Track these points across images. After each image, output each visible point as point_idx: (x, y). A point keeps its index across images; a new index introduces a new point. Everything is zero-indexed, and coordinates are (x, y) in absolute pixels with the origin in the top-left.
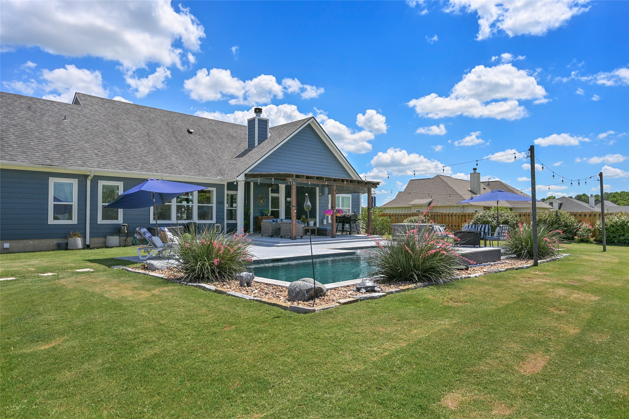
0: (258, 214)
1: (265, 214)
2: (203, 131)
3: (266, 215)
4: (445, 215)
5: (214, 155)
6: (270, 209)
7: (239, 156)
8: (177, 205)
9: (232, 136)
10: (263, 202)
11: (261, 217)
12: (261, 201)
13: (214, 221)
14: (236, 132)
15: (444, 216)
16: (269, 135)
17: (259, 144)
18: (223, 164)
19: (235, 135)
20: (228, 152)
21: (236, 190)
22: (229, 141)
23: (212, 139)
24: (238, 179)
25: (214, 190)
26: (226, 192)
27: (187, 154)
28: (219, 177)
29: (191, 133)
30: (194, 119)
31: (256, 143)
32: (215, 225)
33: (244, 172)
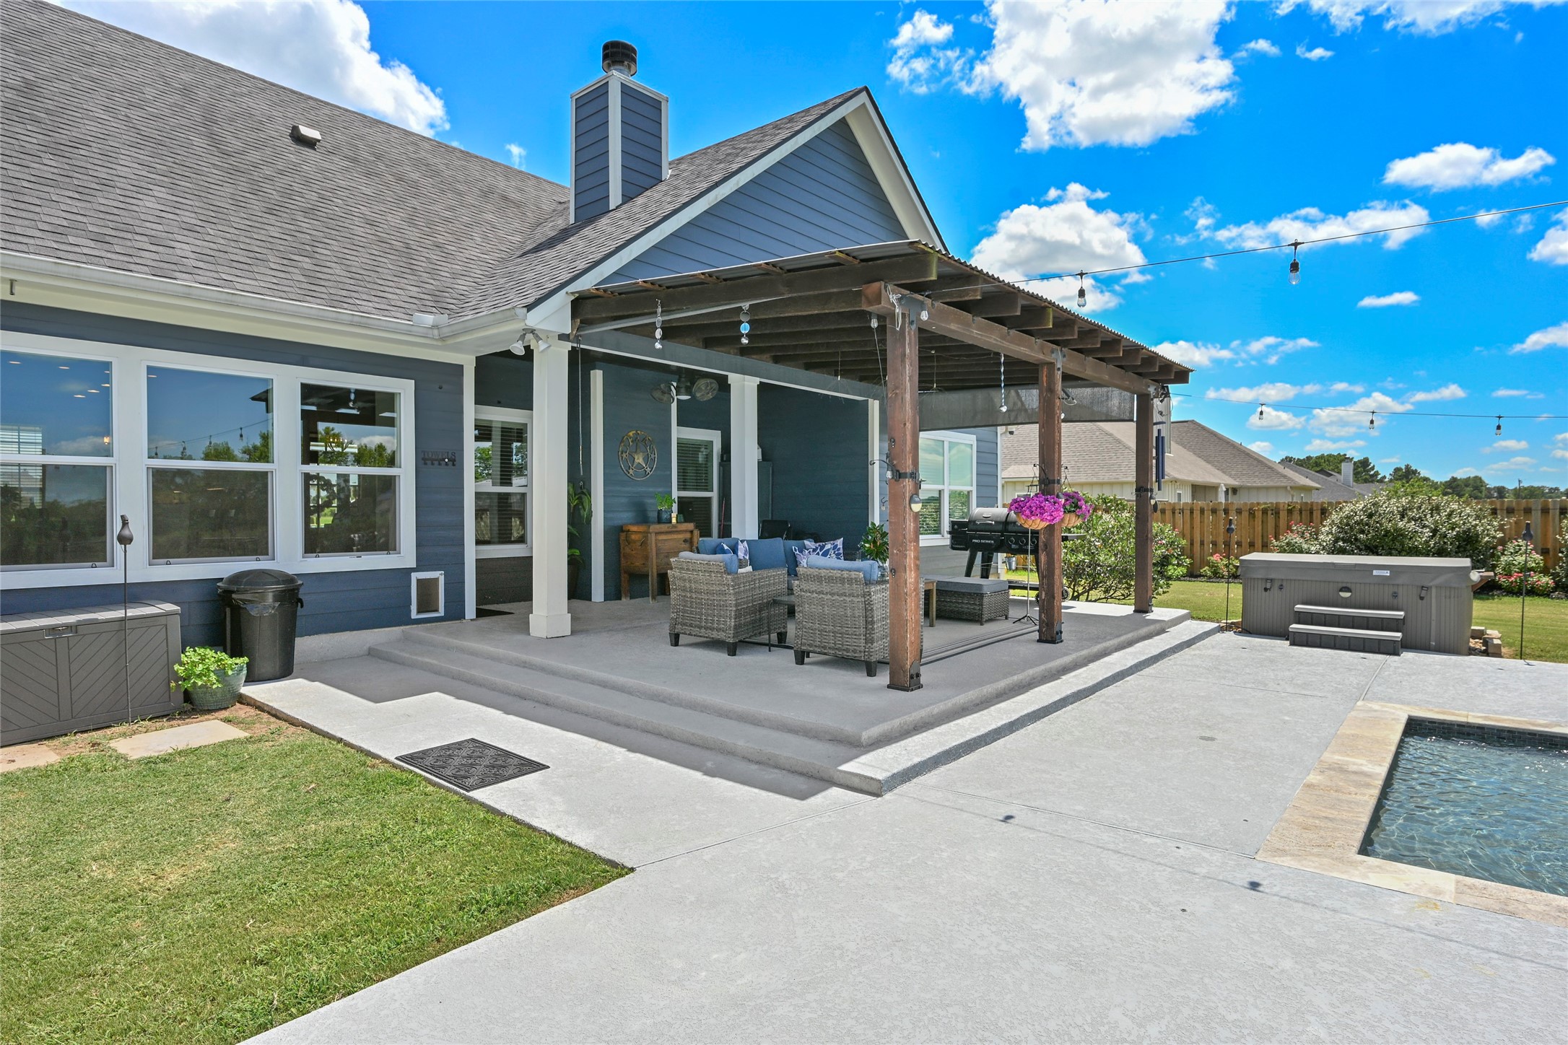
0: (625, 517)
1: (653, 515)
2: (374, 154)
3: (660, 521)
5: (412, 234)
6: (675, 494)
7: (537, 249)
8: (152, 472)
9: (505, 198)
10: (646, 459)
11: (642, 528)
12: (639, 459)
13: (405, 555)
14: (521, 190)
16: (667, 173)
17: (627, 198)
18: (455, 276)
19: (514, 195)
20: (485, 238)
21: (525, 402)
22: (490, 207)
23: (415, 185)
24: (534, 319)
25: (404, 390)
26: (470, 412)
27: (257, 206)
28: (429, 319)
29: (310, 143)
30: (337, 113)
31: (615, 197)
32: (415, 576)
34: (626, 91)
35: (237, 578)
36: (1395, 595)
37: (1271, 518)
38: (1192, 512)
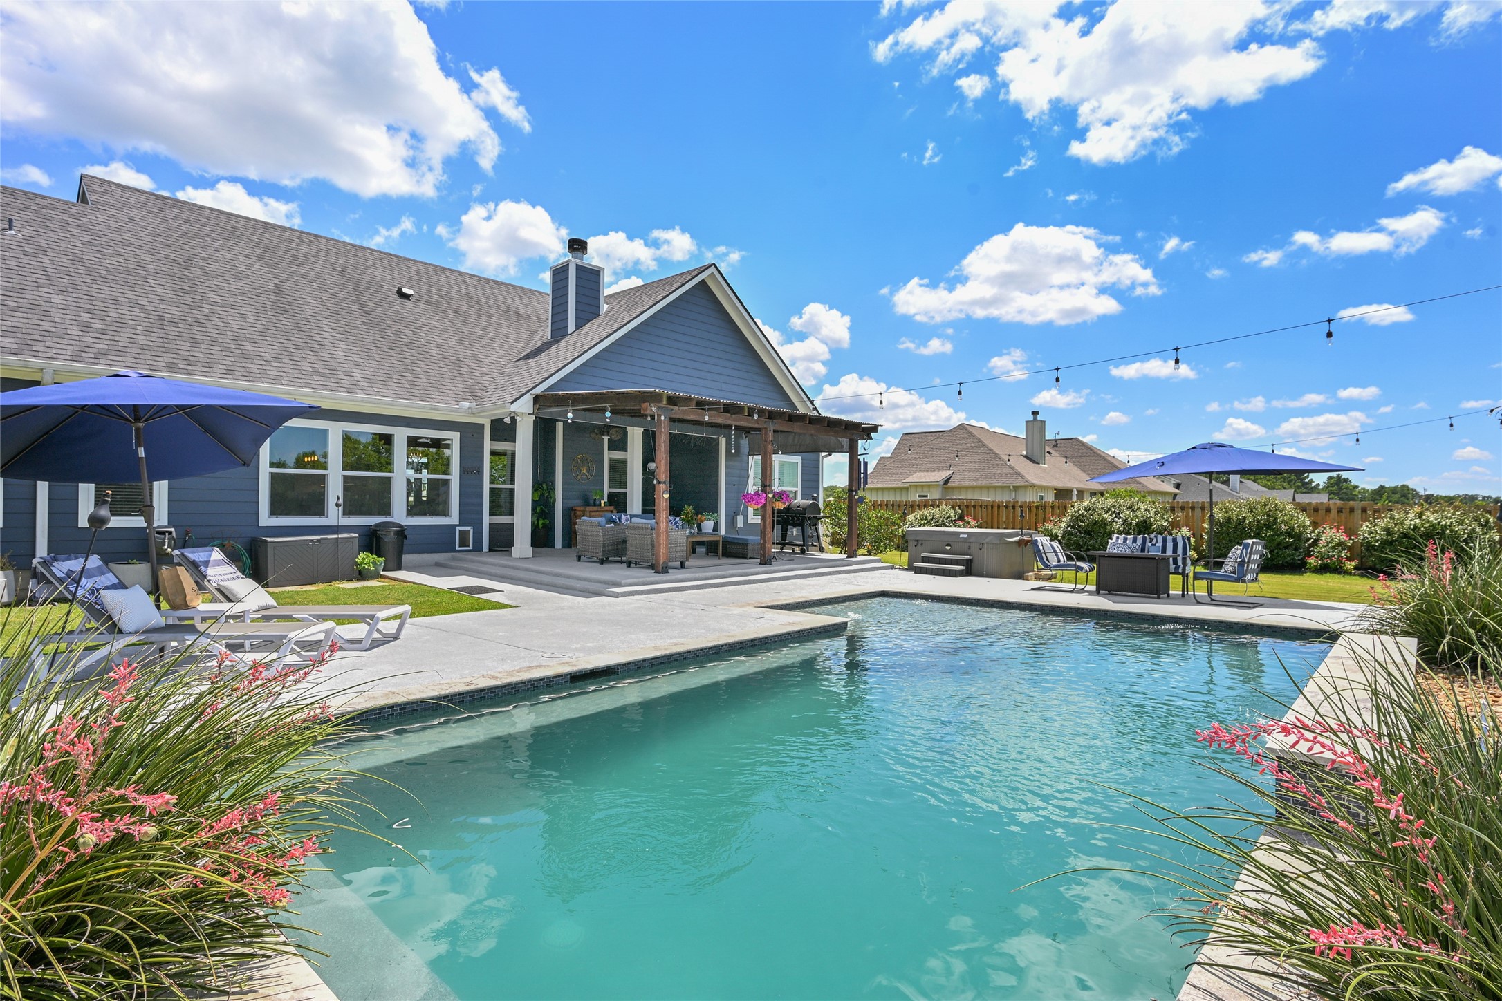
0: (576, 503)
1: (592, 502)
2: (441, 296)
3: (595, 505)
4: (999, 507)
5: (461, 350)
6: (607, 490)
7: (527, 357)
8: (345, 477)
9: (517, 314)
10: (588, 471)
11: (582, 509)
12: (584, 471)
13: (454, 518)
14: (528, 305)
15: (995, 508)
16: (605, 307)
17: (578, 327)
18: (482, 375)
19: (524, 311)
20: (502, 347)
21: (512, 438)
22: (507, 323)
23: (464, 315)
24: (514, 408)
25: (454, 437)
26: (487, 445)
27: (385, 345)
28: (466, 405)
29: (407, 297)
30: (421, 267)
31: (572, 326)
32: (458, 529)
33: (532, 392)
34: (579, 267)
35: (378, 525)
36: (969, 548)
37: (1041, 511)
38: (992, 507)
